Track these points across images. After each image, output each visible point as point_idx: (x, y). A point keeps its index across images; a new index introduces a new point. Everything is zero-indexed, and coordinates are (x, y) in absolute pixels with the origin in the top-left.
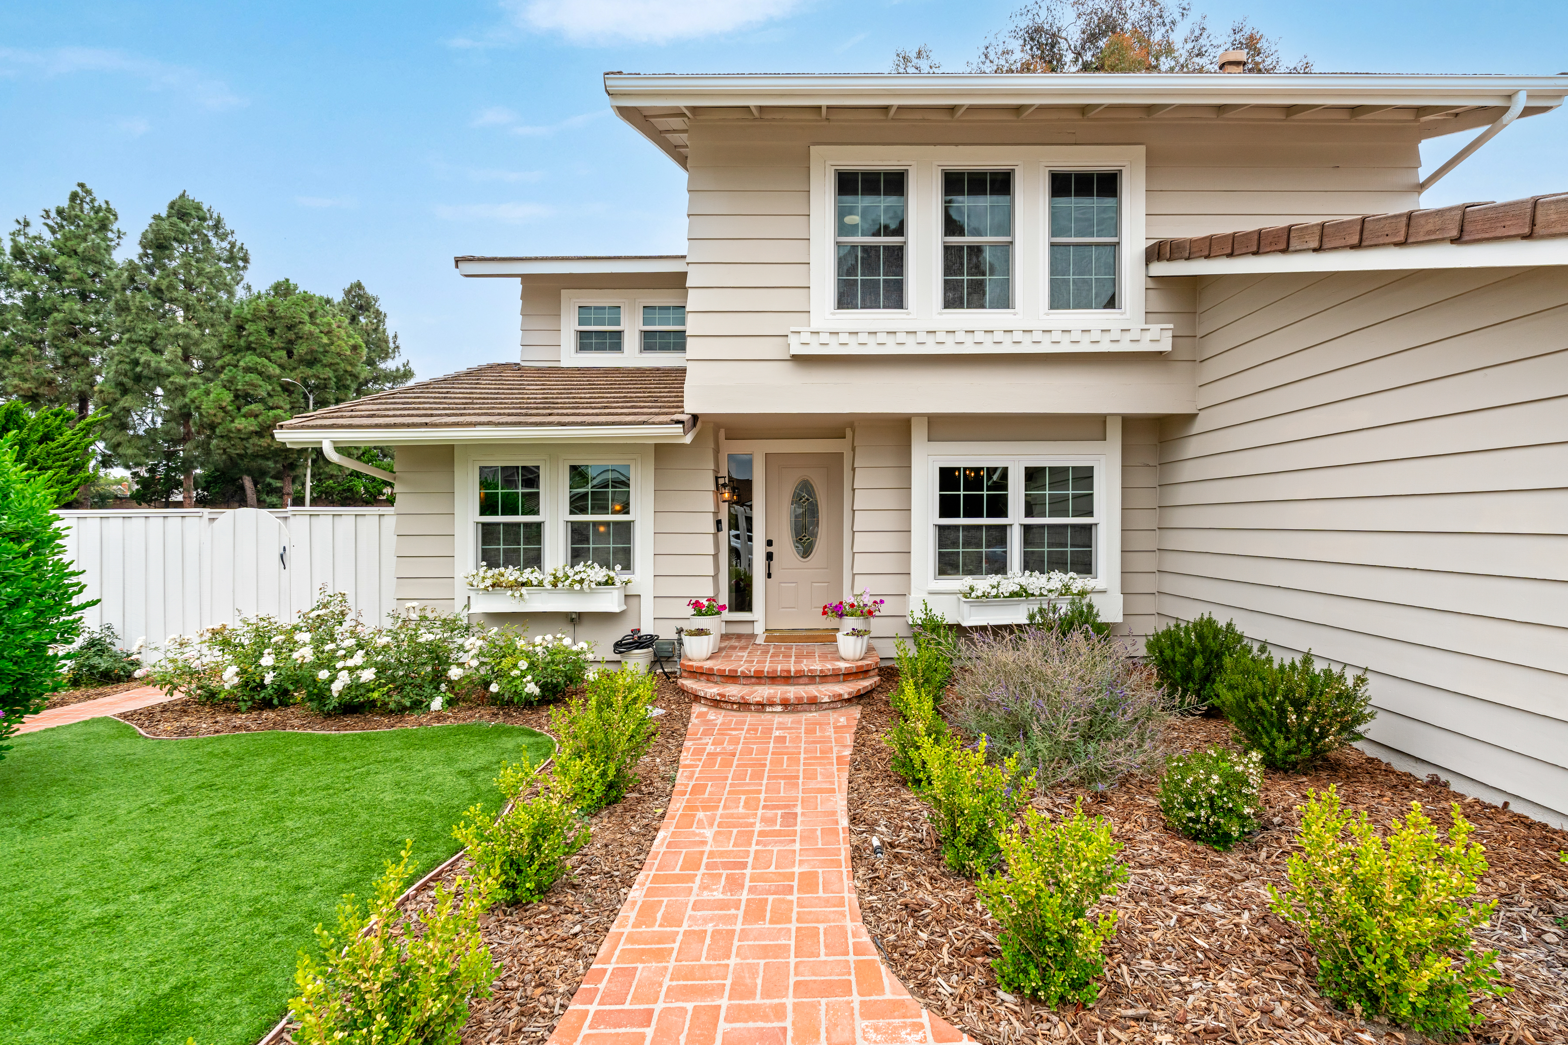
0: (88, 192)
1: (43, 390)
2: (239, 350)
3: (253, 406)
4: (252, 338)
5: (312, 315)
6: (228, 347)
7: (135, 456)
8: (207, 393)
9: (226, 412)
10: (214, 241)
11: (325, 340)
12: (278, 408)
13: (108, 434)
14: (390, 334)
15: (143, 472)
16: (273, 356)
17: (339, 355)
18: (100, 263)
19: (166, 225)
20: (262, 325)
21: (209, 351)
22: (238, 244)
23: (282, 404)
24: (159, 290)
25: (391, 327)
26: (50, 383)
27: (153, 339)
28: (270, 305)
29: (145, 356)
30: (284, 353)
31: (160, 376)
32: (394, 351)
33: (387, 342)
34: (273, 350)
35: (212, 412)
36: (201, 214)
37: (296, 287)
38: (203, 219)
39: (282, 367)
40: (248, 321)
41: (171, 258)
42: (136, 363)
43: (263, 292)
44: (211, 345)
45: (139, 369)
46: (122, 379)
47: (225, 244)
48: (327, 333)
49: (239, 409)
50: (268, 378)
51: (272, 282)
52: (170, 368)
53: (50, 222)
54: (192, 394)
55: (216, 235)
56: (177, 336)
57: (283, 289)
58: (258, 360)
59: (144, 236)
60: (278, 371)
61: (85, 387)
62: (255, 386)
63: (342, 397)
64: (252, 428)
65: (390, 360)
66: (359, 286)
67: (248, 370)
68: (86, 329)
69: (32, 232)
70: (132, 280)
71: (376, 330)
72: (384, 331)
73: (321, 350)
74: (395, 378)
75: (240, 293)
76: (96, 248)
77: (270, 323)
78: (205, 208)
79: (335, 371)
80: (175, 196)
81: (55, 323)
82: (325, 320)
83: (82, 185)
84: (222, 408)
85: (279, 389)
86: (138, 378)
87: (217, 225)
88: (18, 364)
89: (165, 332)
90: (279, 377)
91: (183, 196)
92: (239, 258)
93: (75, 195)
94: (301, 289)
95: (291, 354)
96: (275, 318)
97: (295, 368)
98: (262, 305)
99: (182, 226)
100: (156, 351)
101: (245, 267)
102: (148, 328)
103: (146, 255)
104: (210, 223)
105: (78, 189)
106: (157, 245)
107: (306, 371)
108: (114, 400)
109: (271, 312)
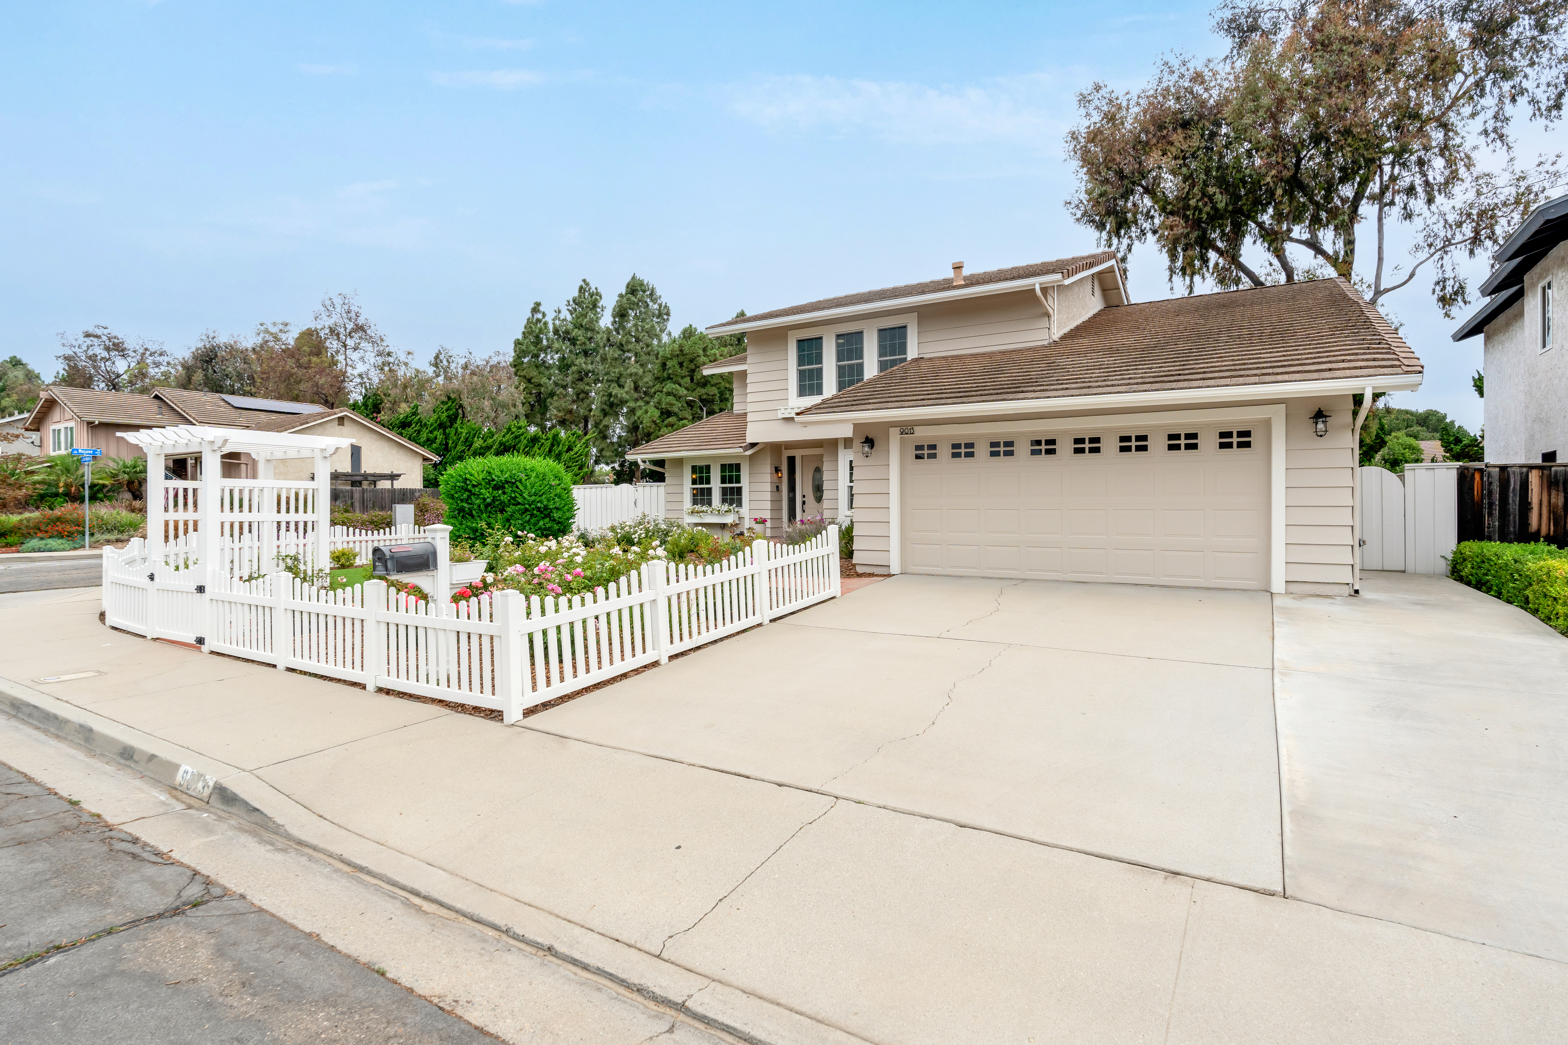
0: (587, 284)
1: (568, 417)
2: (664, 380)
3: (670, 419)
4: (670, 371)
5: (705, 350)
6: (657, 378)
7: (611, 457)
8: (646, 412)
9: (656, 424)
10: (651, 304)
12: (686, 418)
13: (597, 443)
15: (616, 466)
16: (682, 382)
18: (593, 330)
19: (625, 300)
20: (676, 361)
21: (647, 383)
22: (663, 304)
23: (687, 416)
24: (622, 345)
26: (570, 412)
27: (619, 378)
28: (681, 346)
29: (615, 390)
30: (688, 379)
31: (623, 402)
34: (683, 377)
35: (648, 425)
36: (643, 288)
37: (696, 330)
38: (644, 291)
39: (687, 389)
40: (668, 359)
41: (628, 321)
42: (610, 395)
43: (677, 337)
44: (648, 378)
45: (612, 399)
46: (605, 407)
47: (656, 306)
49: (663, 422)
50: (678, 398)
51: (682, 328)
52: (628, 397)
53: (570, 308)
54: (639, 413)
55: (652, 300)
56: (631, 375)
57: (688, 333)
58: (674, 386)
59: (614, 308)
60: (685, 392)
61: (587, 413)
62: (671, 405)
63: (724, 407)
67: (669, 394)
68: (587, 375)
69: (562, 317)
70: (609, 340)
75: (665, 338)
76: (591, 321)
77: (681, 359)
78: (645, 282)
79: (719, 388)
80: (629, 279)
81: (573, 373)
82: (712, 352)
83: (584, 281)
84: (654, 422)
85: (685, 405)
86: (612, 405)
87: (651, 294)
88: (556, 401)
89: (625, 373)
90: (685, 397)
91: (633, 278)
92: (663, 314)
93: (581, 288)
94: (699, 331)
95: (692, 380)
96: (683, 355)
97: (695, 390)
98: (676, 346)
99: (633, 299)
100: (621, 386)
101: (668, 319)
102: (617, 370)
103: (615, 322)
104: (648, 293)
105: (583, 283)
106: (621, 314)
107: (701, 391)
108: (601, 421)
109: (681, 351)
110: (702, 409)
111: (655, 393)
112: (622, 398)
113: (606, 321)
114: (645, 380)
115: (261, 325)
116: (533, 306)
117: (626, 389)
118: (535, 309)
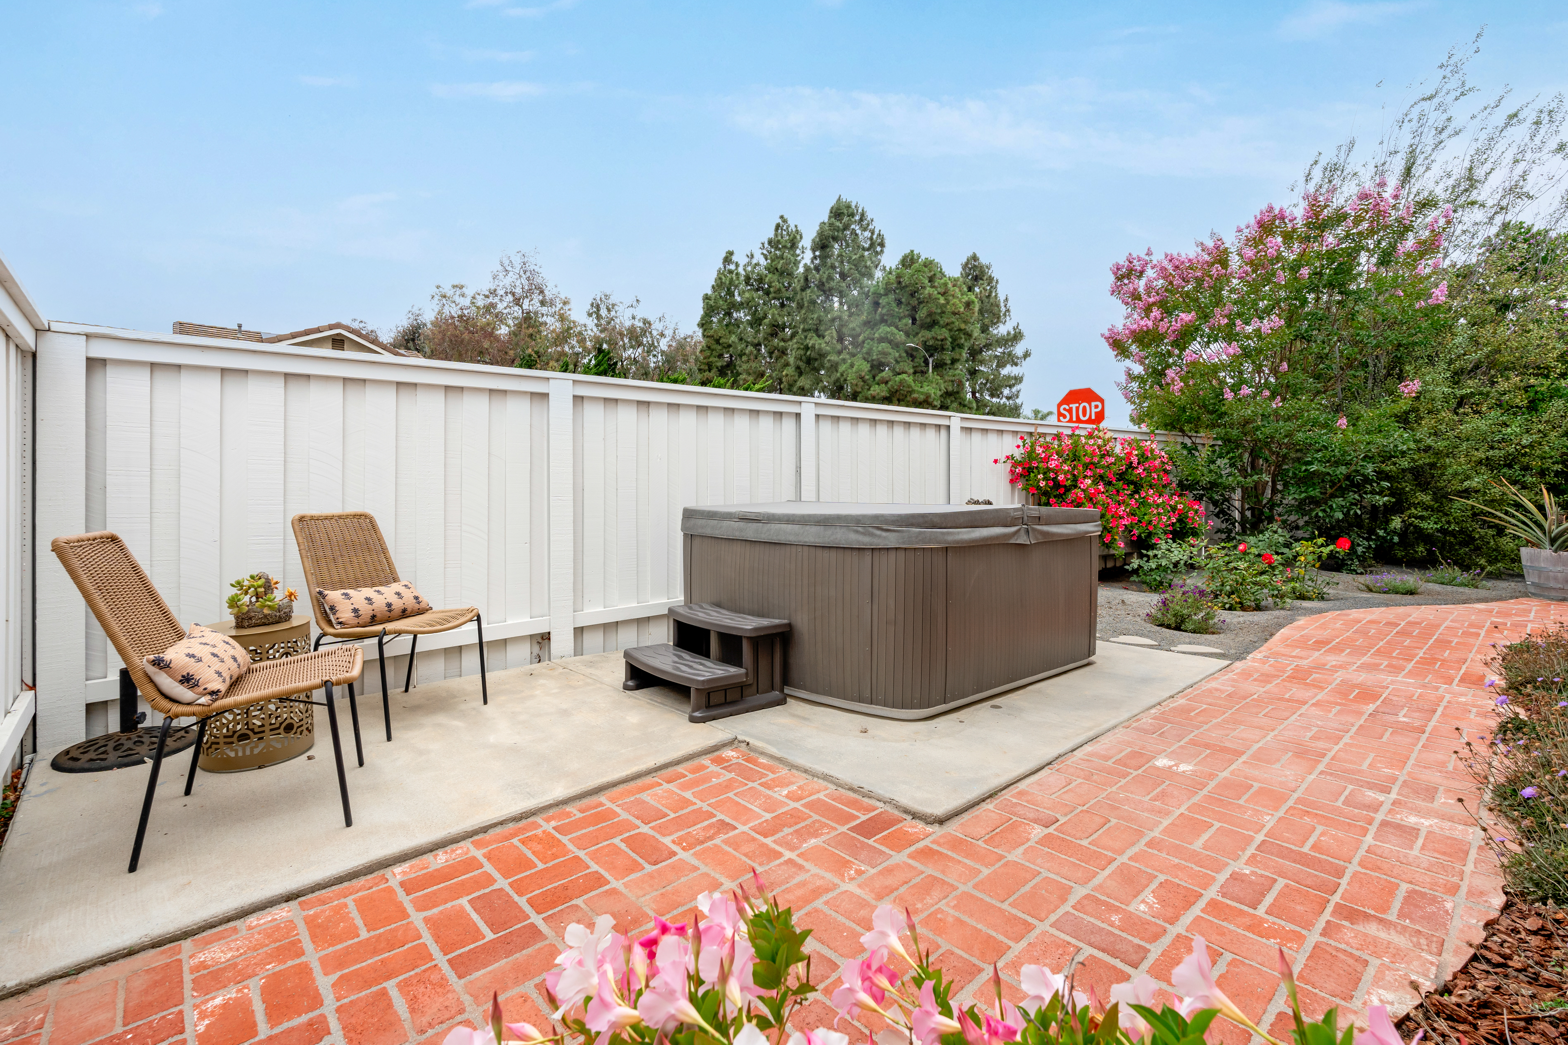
0: (785, 221)
2: (875, 325)
3: (883, 374)
4: (884, 311)
6: (867, 323)
8: (852, 366)
9: (864, 381)
10: (860, 232)
11: (942, 301)
12: (905, 373)
14: (1002, 297)
16: (900, 324)
17: (954, 314)
18: (790, 273)
19: (827, 228)
20: (892, 297)
21: (854, 329)
22: (877, 232)
23: (906, 369)
25: (1002, 293)
26: (762, 375)
28: (898, 276)
29: (813, 340)
30: (909, 320)
31: (822, 355)
32: (1005, 315)
33: (998, 306)
34: (900, 319)
35: (854, 382)
36: (851, 211)
37: (919, 257)
38: (852, 215)
39: (907, 334)
40: (881, 295)
41: (831, 255)
42: (806, 348)
43: (894, 267)
45: (809, 353)
46: (801, 364)
47: (867, 234)
48: (943, 294)
49: (874, 377)
51: (899, 258)
52: (828, 348)
53: (765, 252)
54: (842, 368)
55: (861, 227)
57: (909, 261)
58: (888, 329)
59: (813, 241)
60: (904, 338)
61: (780, 374)
62: (885, 354)
64: (883, 394)
65: (1001, 325)
66: (975, 258)
67: (881, 340)
68: (783, 329)
69: (755, 261)
70: (807, 281)
71: (989, 296)
72: (996, 296)
73: (939, 311)
74: (1007, 341)
75: (878, 274)
76: (788, 263)
77: (898, 294)
78: (854, 205)
79: (950, 330)
80: (832, 202)
81: (765, 328)
83: (782, 217)
84: (862, 378)
85: (905, 355)
86: (809, 361)
87: (862, 219)
88: (746, 362)
89: (825, 319)
90: (904, 344)
91: (839, 200)
92: (877, 244)
93: (778, 227)
94: (923, 257)
95: (914, 320)
96: (902, 288)
97: (917, 334)
98: (893, 277)
99: (838, 224)
100: (821, 336)
101: (882, 251)
102: (816, 316)
103: (815, 257)
104: (857, 218)
105: (780, 221)
106: (822, 245)
107: (926, 334)
108: (795, 381)
109: (899, 283)
110: (926, 363)
111: (863, 342)
112: (820, 349)
113: (806, 258)
114: (851, 326)
115: (438, 287)
116: (724, 255)
117: (827, 338)
118: (727, 259)
